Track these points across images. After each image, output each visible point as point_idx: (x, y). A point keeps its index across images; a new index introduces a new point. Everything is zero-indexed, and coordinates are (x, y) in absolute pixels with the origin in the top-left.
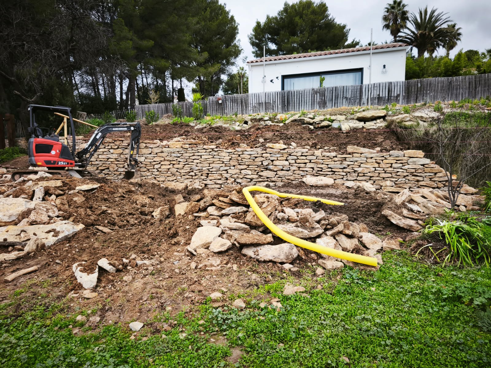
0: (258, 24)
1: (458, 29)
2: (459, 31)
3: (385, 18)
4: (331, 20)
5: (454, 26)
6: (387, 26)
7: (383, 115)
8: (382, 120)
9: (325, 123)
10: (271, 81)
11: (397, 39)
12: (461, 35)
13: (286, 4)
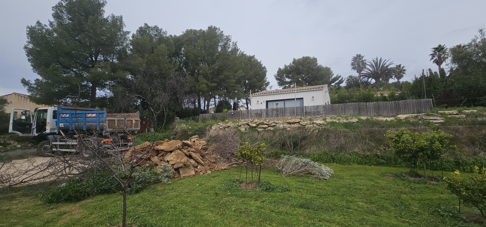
0: (280, 69)
1: (403, 68)
2: (404, 68)
3: (352, 64)
4: (319, 66)
5: (400, 66)
6: (354, 68)
7: (298, 121)
8: (298, 123)
9: (274, 124)
10: (261, 103)
11: (361, 75)
12: (405, 70)
13: (294, 59)
